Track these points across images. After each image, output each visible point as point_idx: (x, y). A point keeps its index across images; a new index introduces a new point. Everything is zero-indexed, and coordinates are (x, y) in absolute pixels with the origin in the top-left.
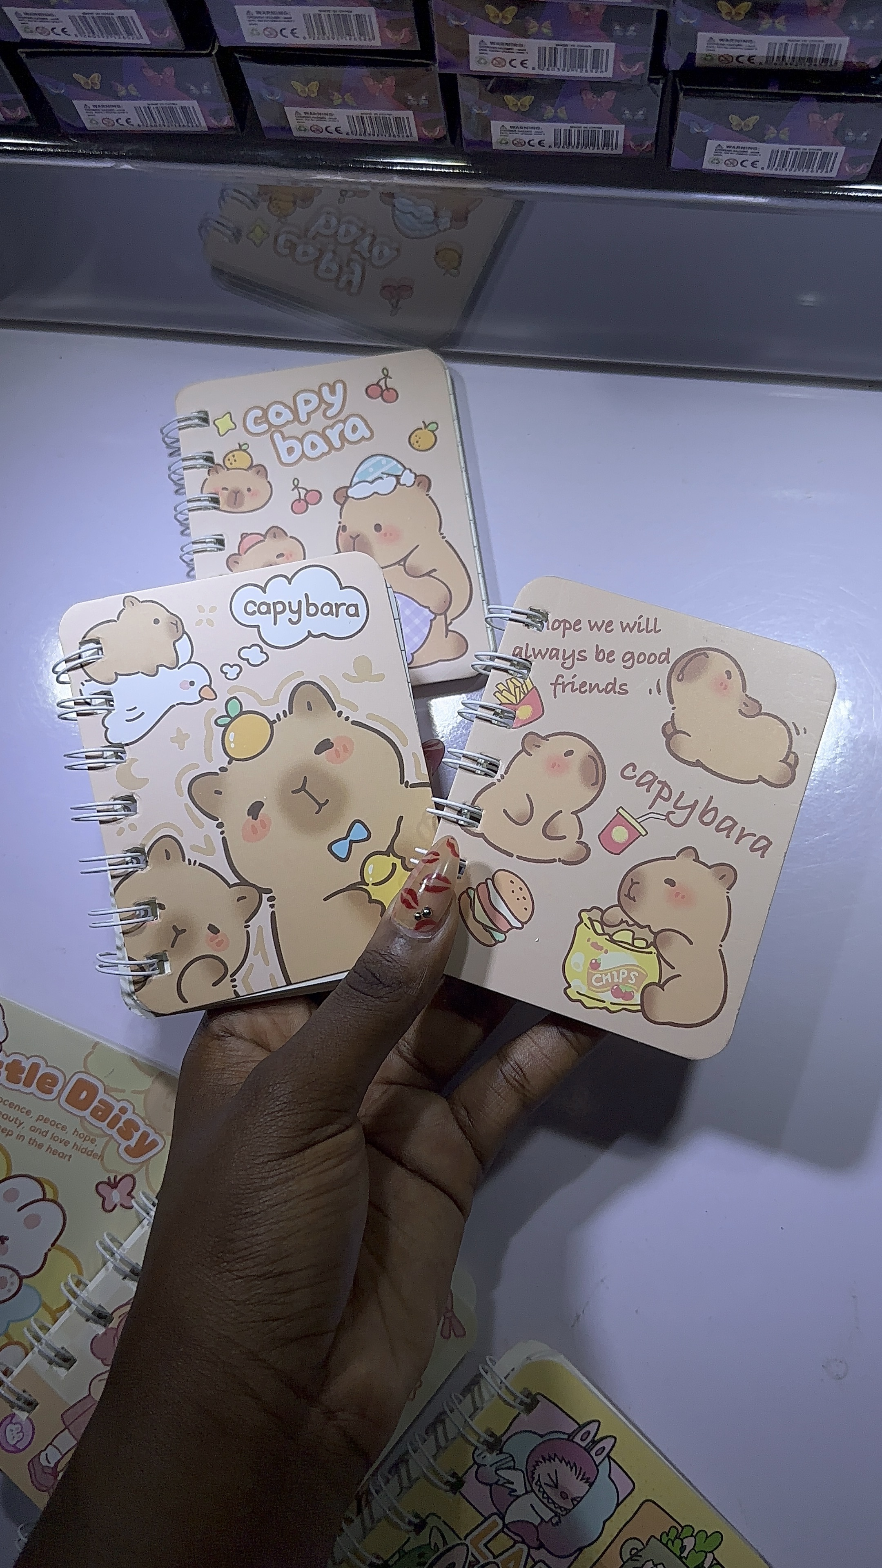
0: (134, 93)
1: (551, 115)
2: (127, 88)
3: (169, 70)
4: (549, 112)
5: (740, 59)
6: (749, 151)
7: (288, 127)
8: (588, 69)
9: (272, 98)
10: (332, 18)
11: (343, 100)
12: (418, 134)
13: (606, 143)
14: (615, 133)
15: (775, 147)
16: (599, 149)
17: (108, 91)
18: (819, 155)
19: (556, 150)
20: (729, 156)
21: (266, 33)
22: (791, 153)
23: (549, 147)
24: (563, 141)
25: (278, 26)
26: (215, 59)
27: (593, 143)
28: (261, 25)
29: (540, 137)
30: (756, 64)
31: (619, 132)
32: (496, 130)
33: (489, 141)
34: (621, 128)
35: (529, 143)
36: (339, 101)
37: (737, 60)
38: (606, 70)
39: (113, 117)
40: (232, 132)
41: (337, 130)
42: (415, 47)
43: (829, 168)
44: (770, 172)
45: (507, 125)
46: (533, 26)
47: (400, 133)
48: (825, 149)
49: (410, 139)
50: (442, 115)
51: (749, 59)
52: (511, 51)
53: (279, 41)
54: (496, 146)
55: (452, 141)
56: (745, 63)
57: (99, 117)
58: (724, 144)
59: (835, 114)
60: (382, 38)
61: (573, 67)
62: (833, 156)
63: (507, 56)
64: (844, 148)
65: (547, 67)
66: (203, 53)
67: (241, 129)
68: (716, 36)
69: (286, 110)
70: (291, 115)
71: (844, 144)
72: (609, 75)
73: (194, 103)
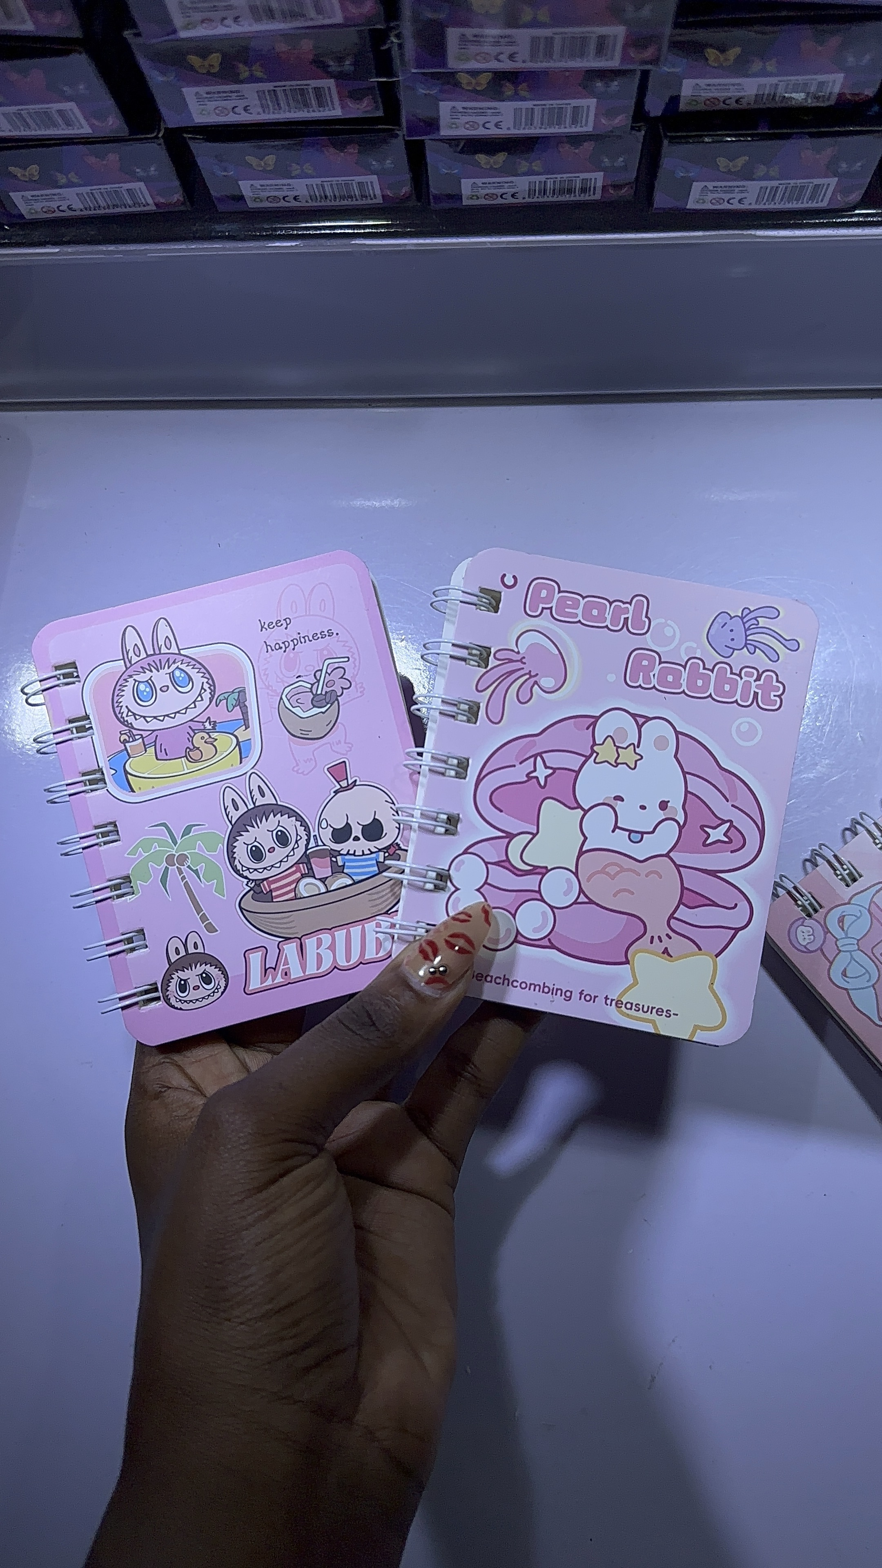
0: (75, 180)
1: (525, 169)
2: (67, 177)
3: (113, 156)
4: (524, 166)
5: (727, 102)
6: (737, 190)
7: (241, 198)
8: (567, 125)
9: (225, 174)
10: (289, 93)
11: (302, 170)
12: (383, 196)
13: (583, 190)
14: (593, 181)
15: (764, 183)
16: (575, 196)
17: (47, 181)
18: (810, 188)
19: (530, 200)
20: (716, 195)
21: (217, 111)
22: (781, 188)
23: (523, 198)
24: (537, 192)
25: (229, 104)
26: (162, 141)
27: (570, 191)
28: (211, 105)
29: (513, 190)
30: (744, 105)
31: (598, 178)
32: (466, 187)
33: (459, 197)
34: (600, 175)
35: (501, 196)
36: (298, 172)
37: (724, 102)
38: (586, 125)
39: (54, 205)
40: (182, 208)
41: (295, 198)
42: (380, 113)
43: (820, 199)
44: (757, 207)
45: (479, 181)
46: (509, 89)
47: (363, 196)
48: (817, 181)
49: (374, 201)
50: (408, 176)
51: (737, 101)
52: (483, 114)
53: (231, 118)
54: (465, 202)
55: (419, 199)
56: (734, 106)
57: (38, 206)
58: (711, 185)
59: (828, 148)
60: (342, 108)
61: (551, 124)
62: (825, 187)
63: (481, 120)
64: (837, 179)
65: (523, 126)
66: (149, 136)
67: (192, 204)
68: (702, 82)
69: (240, 183)
70: (246, 187)
71: (835, 176)
72: (589, 128)
73: (142, 185)
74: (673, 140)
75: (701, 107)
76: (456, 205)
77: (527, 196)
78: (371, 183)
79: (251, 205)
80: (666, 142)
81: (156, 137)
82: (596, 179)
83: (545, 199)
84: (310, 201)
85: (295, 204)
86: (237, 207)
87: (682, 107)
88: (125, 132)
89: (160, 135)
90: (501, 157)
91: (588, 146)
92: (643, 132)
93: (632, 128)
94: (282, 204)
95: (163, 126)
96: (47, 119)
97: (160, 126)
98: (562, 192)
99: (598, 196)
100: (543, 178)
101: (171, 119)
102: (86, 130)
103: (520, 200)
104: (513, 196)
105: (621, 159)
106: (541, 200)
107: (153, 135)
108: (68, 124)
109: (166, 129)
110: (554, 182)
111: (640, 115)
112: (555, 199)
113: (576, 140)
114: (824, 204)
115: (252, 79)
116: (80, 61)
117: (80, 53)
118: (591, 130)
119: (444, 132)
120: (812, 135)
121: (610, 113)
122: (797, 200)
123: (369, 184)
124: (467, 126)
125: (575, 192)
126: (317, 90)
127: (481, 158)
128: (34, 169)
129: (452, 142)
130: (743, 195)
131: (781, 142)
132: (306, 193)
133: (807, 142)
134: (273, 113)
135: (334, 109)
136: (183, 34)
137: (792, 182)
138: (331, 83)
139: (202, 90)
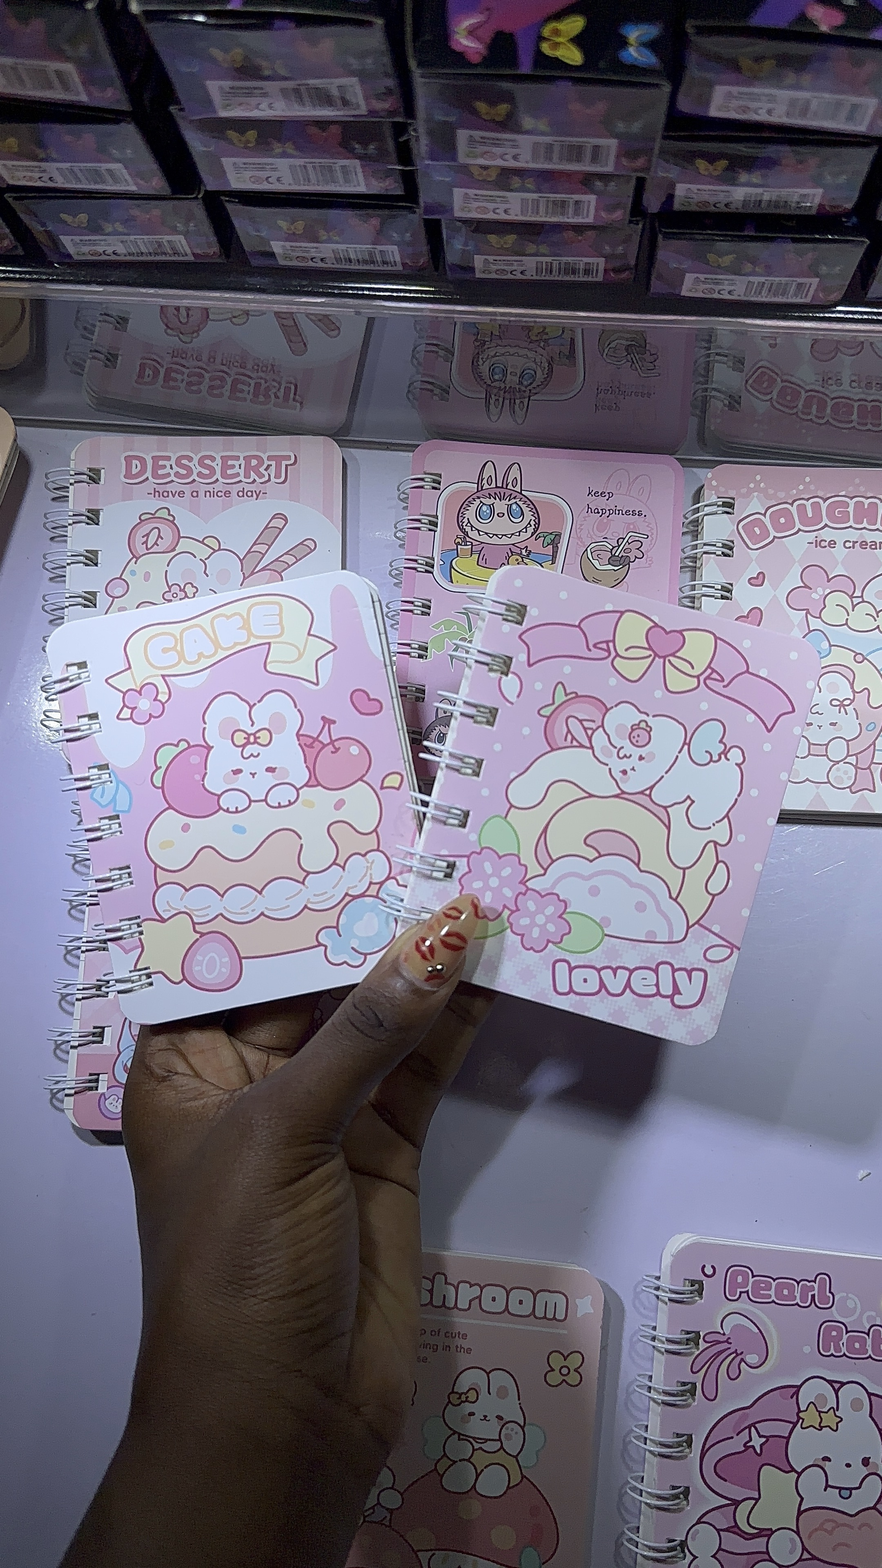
0: (120, 229)
1: (532, 251)
2: (113, 226)
3: (156, 212)
4: (531, 248)
5: (717, 205)
6: (726, 282)
7: (272, 255)
8: (570, 215)
9: (258, 234)
10: (318, 168)
11: (329, 236)
12: (404, 265)
13: (587, 272)
14: (595, 264)
15: (751, 279)
16: (579, 277)
17: (95, 229)
18: (793, 286)
19: (538, 278)
20: (708, 286)
21: (252, 180)
22: (766, 285)
23: (531, 275)
24: (544, 271)
25: (263, 174)
26: (201, 201)
27: (574, 272)
28: (248, 174)
29: (523, 268)
30: (733, 209)
31: (600, 263)
32: (478, 261)
33: (472, 269)
34: (602, 260)
35: (511, 273)
36: (325, 238)
37: (714, 206)
38: (588, 216)
39: (100, 249)
40: (219, 261)
41: (322, 260)
42: (400, 192)
43: (804, 295)
44: (745, 299)
45: (491, 258)
46: (516, 182)
47: (385, 263)
48: (800, 280)
49: (394, 268)
50: (424, 248)
51: (726, 205)
52: (494, 201)
53: (264, 187)
54: (478, 275)
55: (437, 269)
56: (722, 208)
57: (85, 249)
58: (702, 277)
59: (809, 252)
60: (367, 185)
61: (554, 214)
62: (808, 286)
63: (491, 206)
64: (818, 280)
65: (529, 214)
66: (190, 196)
67: (228, 256)
68: (694, 187)
69: (271, 242)
70: (277, 247)
71: (817, 277)
72: (590, 220)
73: (182, 238)
74: (667, 236)
75: (694, 208)
76: (468, 276)
77: (534, 274)
78: (392, 252)
79: (282, 262)
80: (660, 237)
81: (196, 198)
82: (598, 264)
83: (552, 278)
84: (335, 262)
85: (321, 265)
86: (267, 262)
87: (677, 206)
88: (167, 191)
89: (200, 196)
90: (511, 239)
91: (590, 233)
92: (640, 226)
93: (631, 222)
94: (310, 264)
95: (203, 188)
96: (97, 176)
97: (200, 189)
98: (566, 272)
99: (600, 278)
100: (549, 259)
101: (211, 184)
102: (133, 188)
103: (528, 277)
104: (522, 273)
105: (621, 248)
106: (547, 278)
107: (192, 196)
108: (116, 180)
109: (206, 191)
110: (560, 263)
111: (637, 210)
112: (560, 278)
113: (578, 229)
114: (808, 300)
115: (284, 155)
116: (129, 130)
117: (129, 123)
118: (592, 221)
119: (458, 214)
120: (794, 240)
121: (611, 209)
122: (783, 295)
123: (390, 253)
124: (479, 210)
125: (579, 273)
126: (343, 167)
127: (492, 238)
128: (83, 217)
129: (465, 222)
130: (732, 288)
131: (766, 244)
132: (333, 256)
133: (791, 246)
134: (304, 185)
135: (359, 185)
136: (223, 114)
137: (777, 279)
138: (357, 162)
139: (240, 161)
